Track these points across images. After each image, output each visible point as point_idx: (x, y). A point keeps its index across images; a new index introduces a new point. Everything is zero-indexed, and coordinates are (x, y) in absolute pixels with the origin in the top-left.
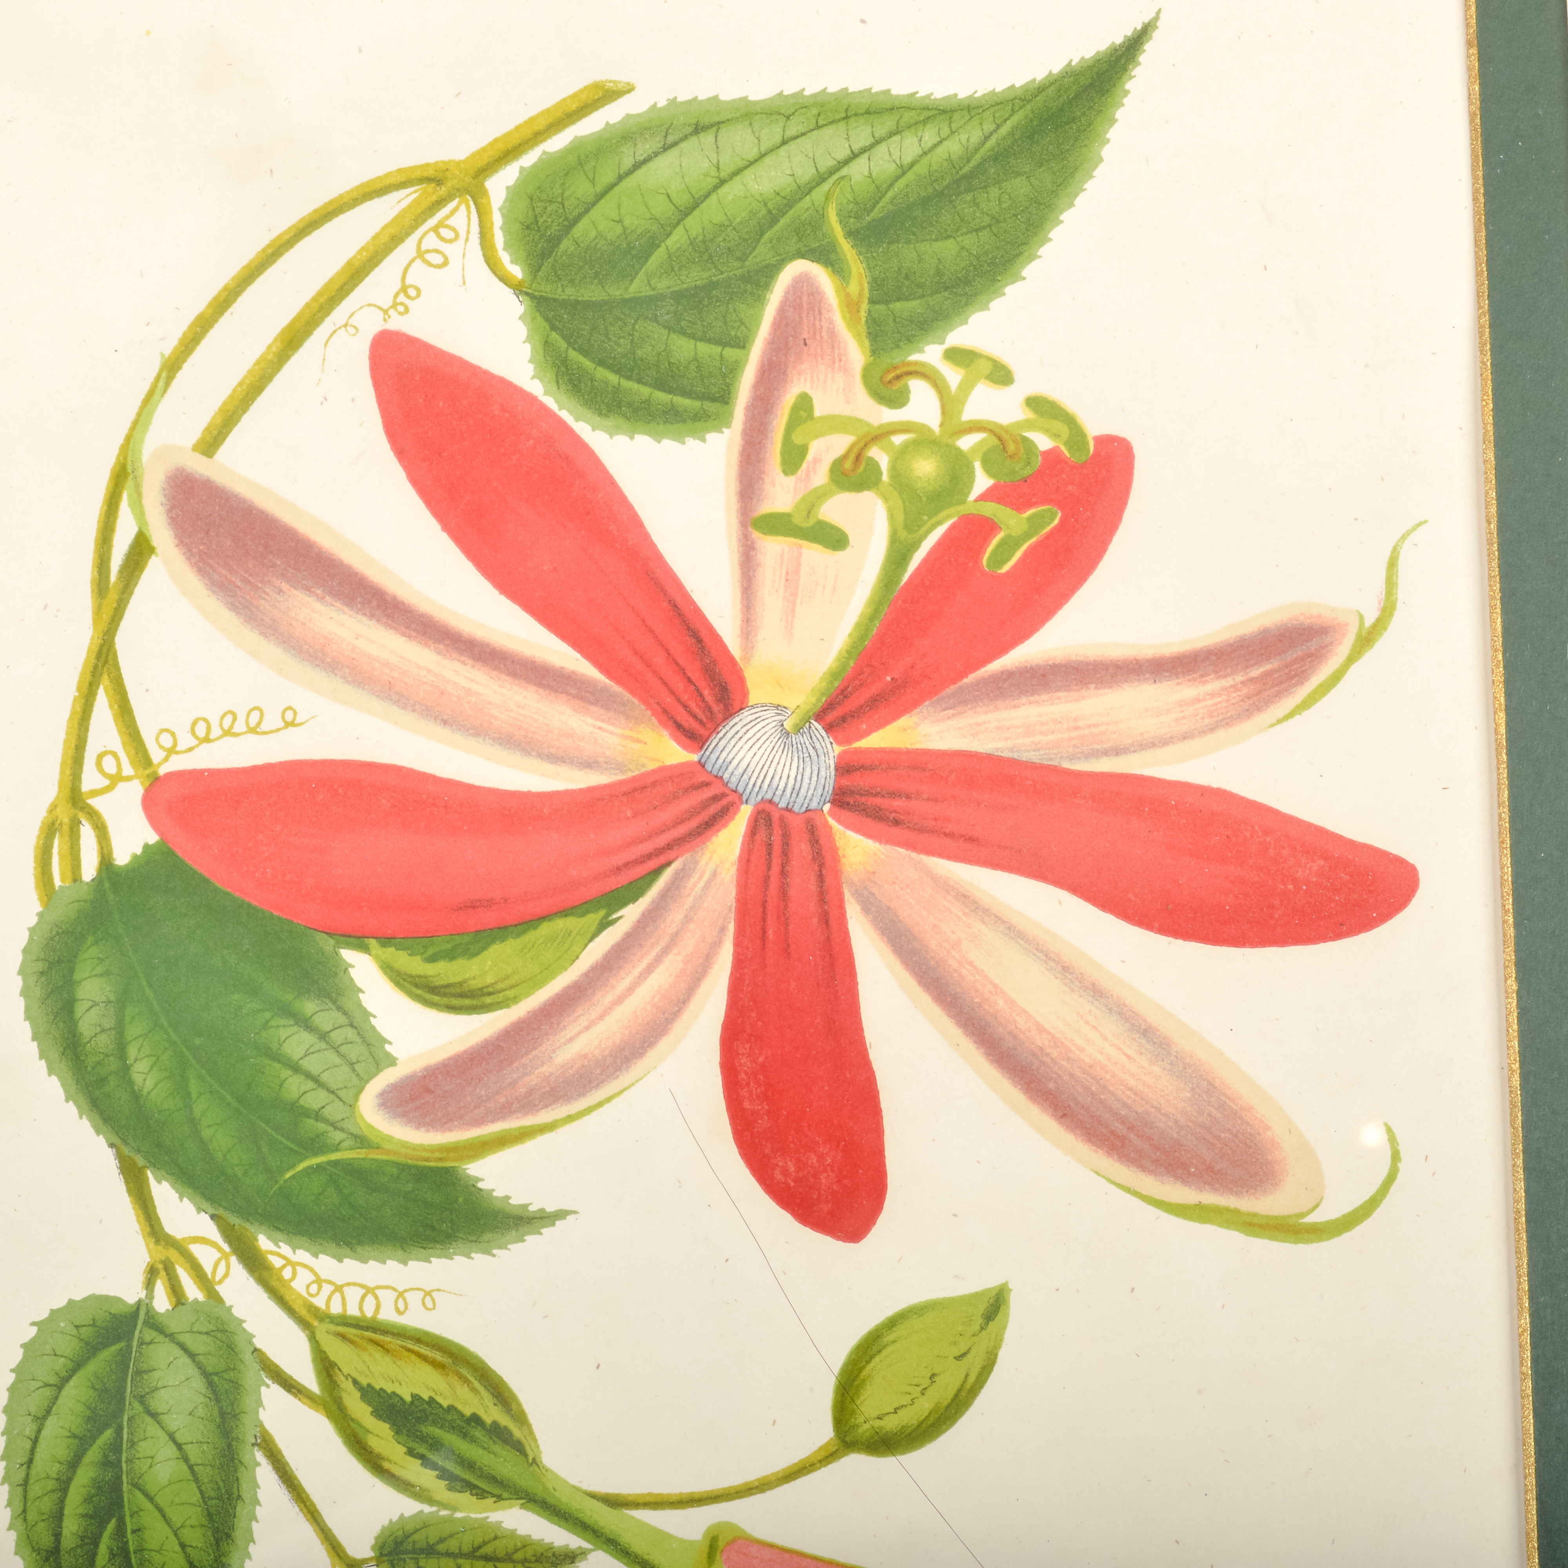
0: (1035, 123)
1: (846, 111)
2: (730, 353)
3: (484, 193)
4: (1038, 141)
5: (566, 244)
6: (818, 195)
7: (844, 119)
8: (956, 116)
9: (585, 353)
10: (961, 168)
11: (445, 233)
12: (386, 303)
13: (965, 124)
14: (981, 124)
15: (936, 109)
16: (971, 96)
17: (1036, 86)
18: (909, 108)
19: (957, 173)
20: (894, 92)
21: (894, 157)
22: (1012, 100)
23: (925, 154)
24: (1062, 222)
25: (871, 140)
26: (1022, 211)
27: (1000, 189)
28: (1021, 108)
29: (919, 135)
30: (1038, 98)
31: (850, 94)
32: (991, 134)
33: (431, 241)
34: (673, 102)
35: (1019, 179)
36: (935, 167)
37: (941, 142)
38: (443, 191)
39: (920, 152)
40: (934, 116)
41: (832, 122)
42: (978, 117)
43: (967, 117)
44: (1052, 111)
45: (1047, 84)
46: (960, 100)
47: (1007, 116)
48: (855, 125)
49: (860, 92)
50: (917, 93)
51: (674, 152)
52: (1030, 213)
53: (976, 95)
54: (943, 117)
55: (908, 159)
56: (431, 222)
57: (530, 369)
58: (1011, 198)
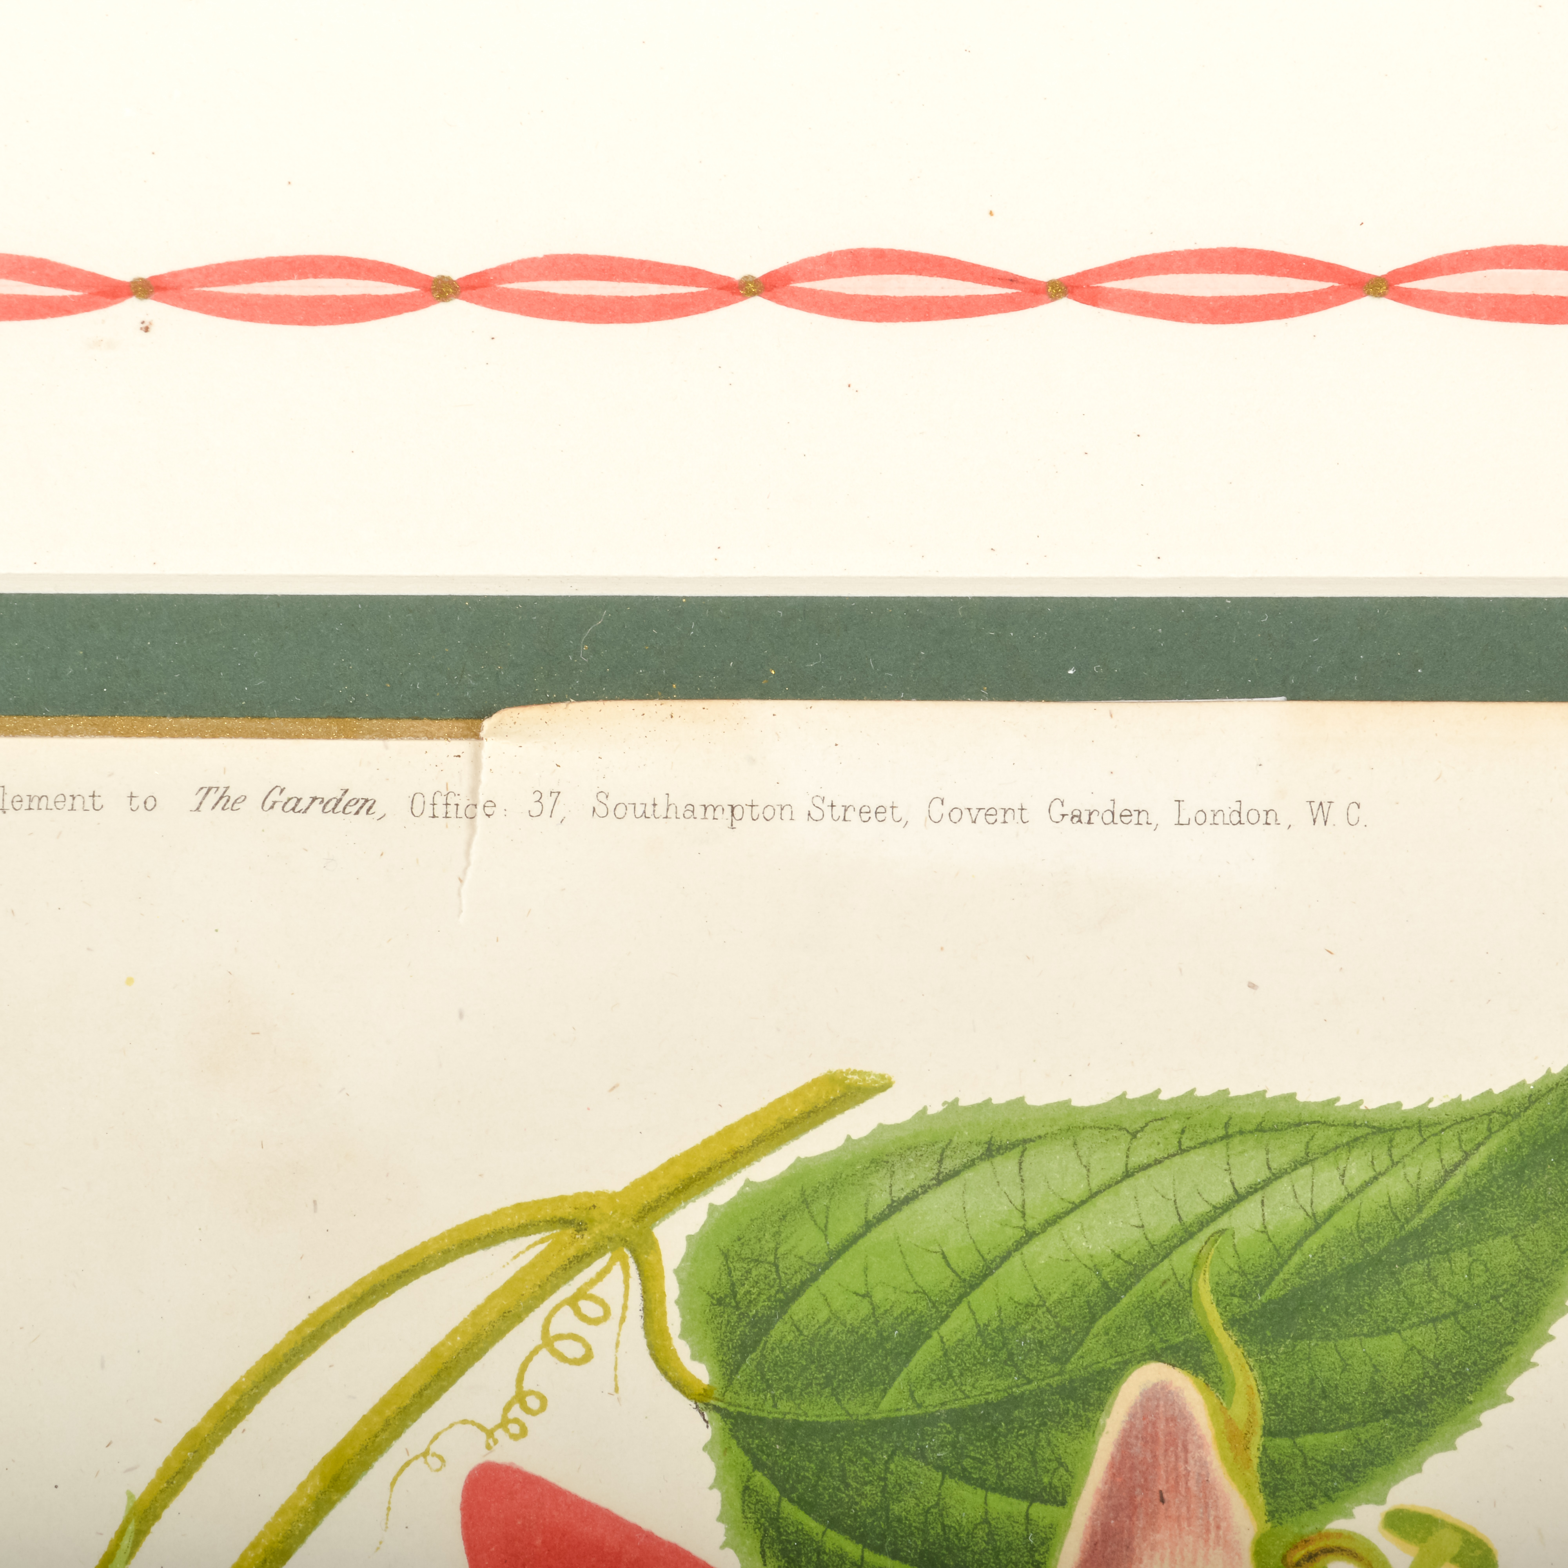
0: (1525, 1151)
1: (1227, 1125)
2: (1041, 1512)
3: (653, 1245)
4: (1530, 1179)
5: (780, 1330)
6: (1182, 1259)
7: (1222, 1138)
8: (1399, 1138)
9: (809, 1508)
10: (1408, 1221)
11: (589, 1308)
12: (492, 1419)
13: (1413, 1150)
14: (1439, 1151)
15: (1366, 1125)
16: (1423, 1107)
17: (1526, 1092)
18: (1325, 1124)
19: (1402, 1227)
20: (1301, 1098)
21: (1302, 1201)
22: (1489, 1114)
23: (1351, 1196)
25: (1265, 1174)
26: (1506, 1290)
27: (1470, 1255)
28: (1503, 1127)
29: (1342, 1168)
30: (1529, 1112)
31: (1232, 1099)
32: (1457, 1166)
33: (565, 1321)
34: (952, 1106)
35: (1499, 1240)
36: (1366, 1218)
37: (1376, 1178)
38: (586, 1240)
39: (1344, 1194)
40: (1365, 1137)
41: (1204, 1144)
42: (1434, 1139)
43: (1417, 1140)
44: (1552, 1132)
45: (1544, 1091)
46: (1405, 1112)
47: (1480, 1139)
48: (1240, 1149)
49: (1248, 1096)
50: (1337, 1099)
51: (953, 1187)
52: (1518, 1294)
53: (1431, 1106)
54: (1379, 1138)
55: (1323, 1205)
56: (566, 1291)
57: (719, 1532)
58: (1487, 1270)
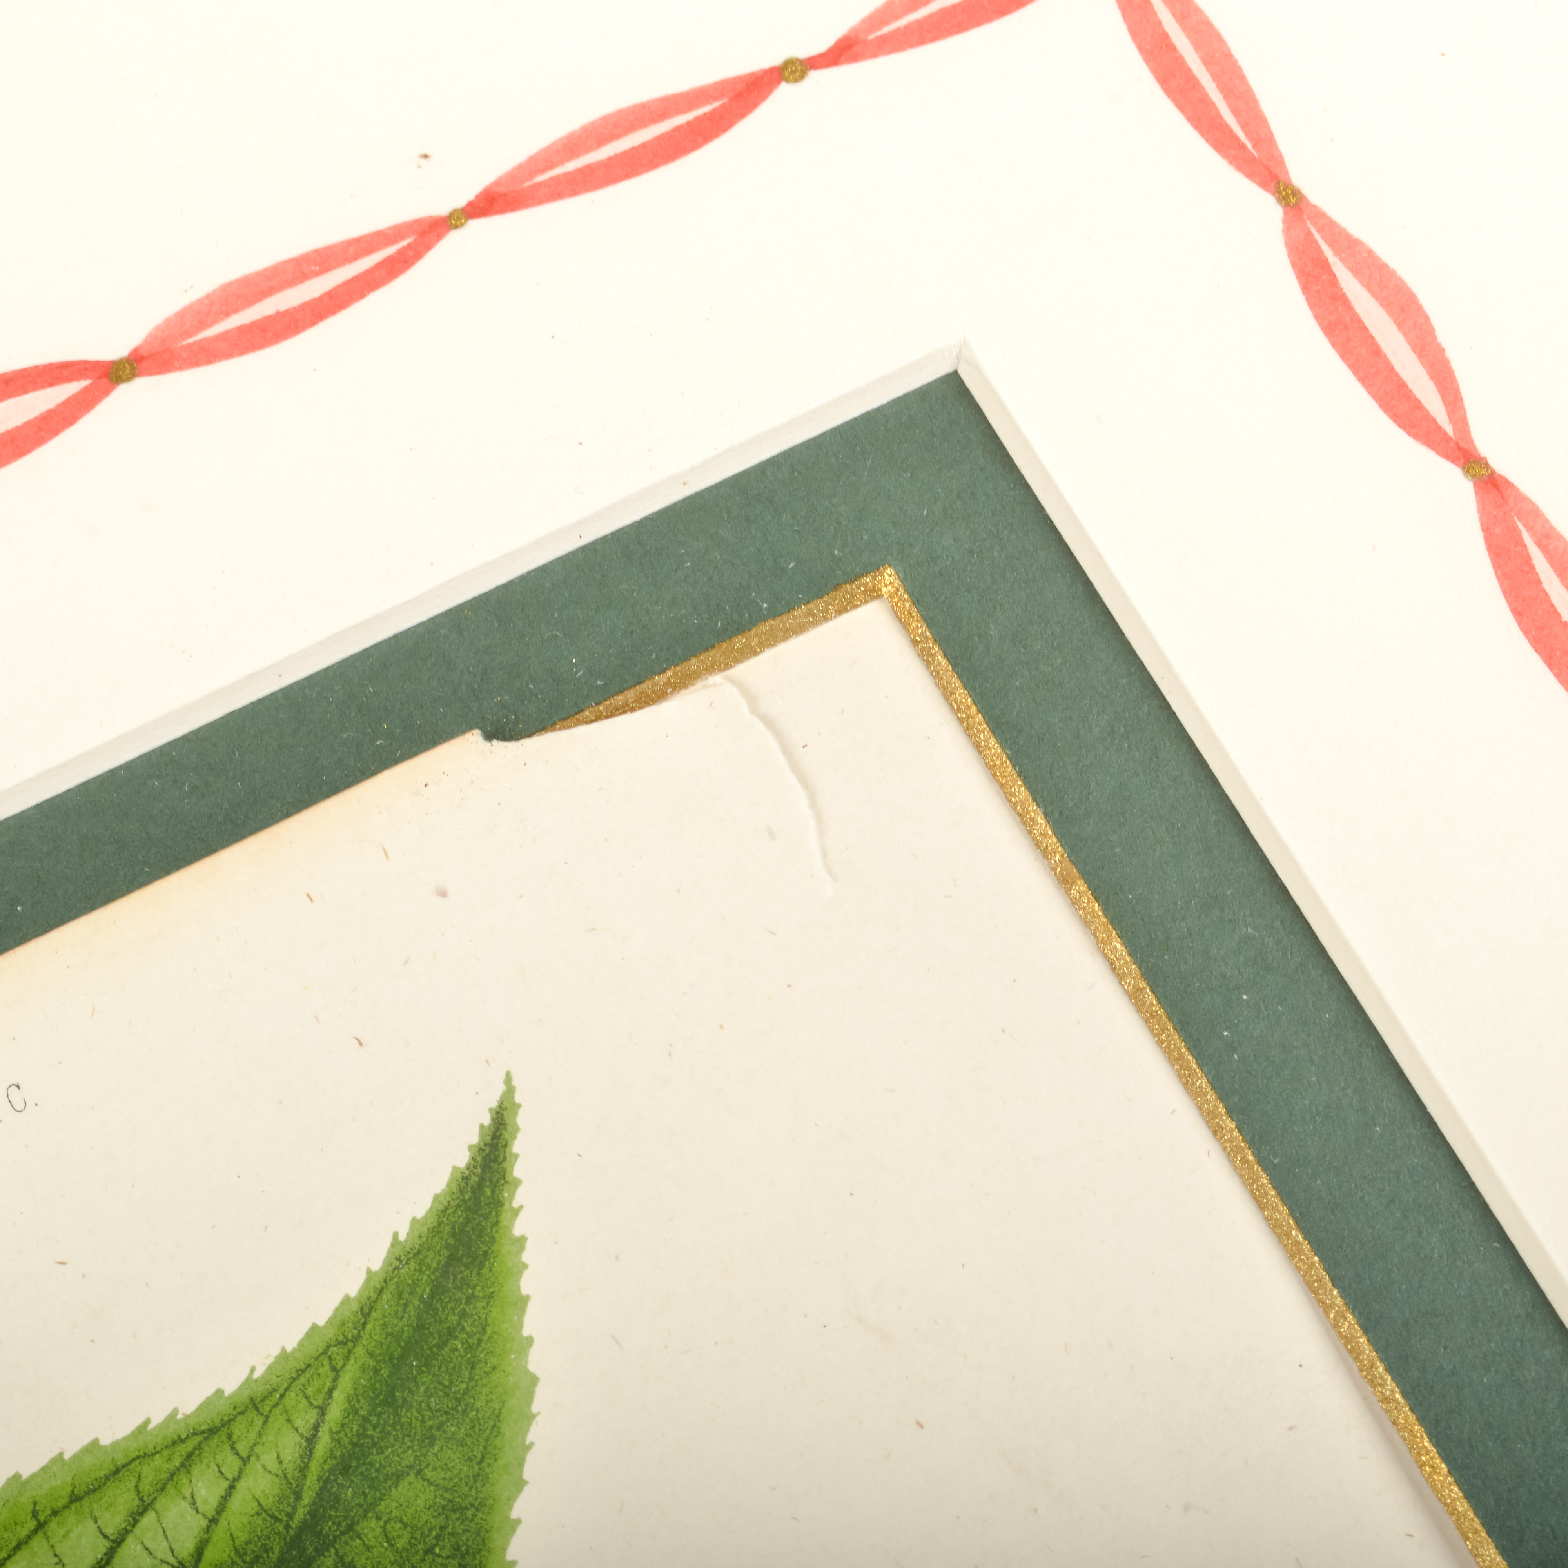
0: (385, 1372)
1: (35, 1514)
4: (405, 1400)
7: (36, 1531)
8: (237, 1429)
10: (290, 1516)
13: (260, 1434)
14: (289, 1421)
15: (194, 1434)
16: (248, 1381)
17: (355, 1307)
18: (145, 1456)
19: (287, 1527)
20: (105, 1441)
21: (160, 1555)
22: (325, 1352)
23: (213, 1521)
24: (518, 1522)
25: (103, 1545)
26: (437, 1537)
27: (378, 1518)
28: (347, 1358)
29: (188, 1495)
30: (369, 1327)
31: (27, 1481)
32: (316, 1427)
35: (404, 1485)
36: (242, 1537)
37: (232, 1487)
39: (204, 1523)
40: (199, 1447)
41: (18, 1547)
42: (277, 1411)
43: (259, 1421)
44: (405, 1335)
45: (374, 1296)
46: (231, 1396)
47: (328, 1385)
48: (62, 1532)
49: (44, 1469)
50: (148, 1421)
52: (452, 1534)
53: (256, 1375)
54: (215, 1441)
55: (186, 1547)
58: (405, 1525)
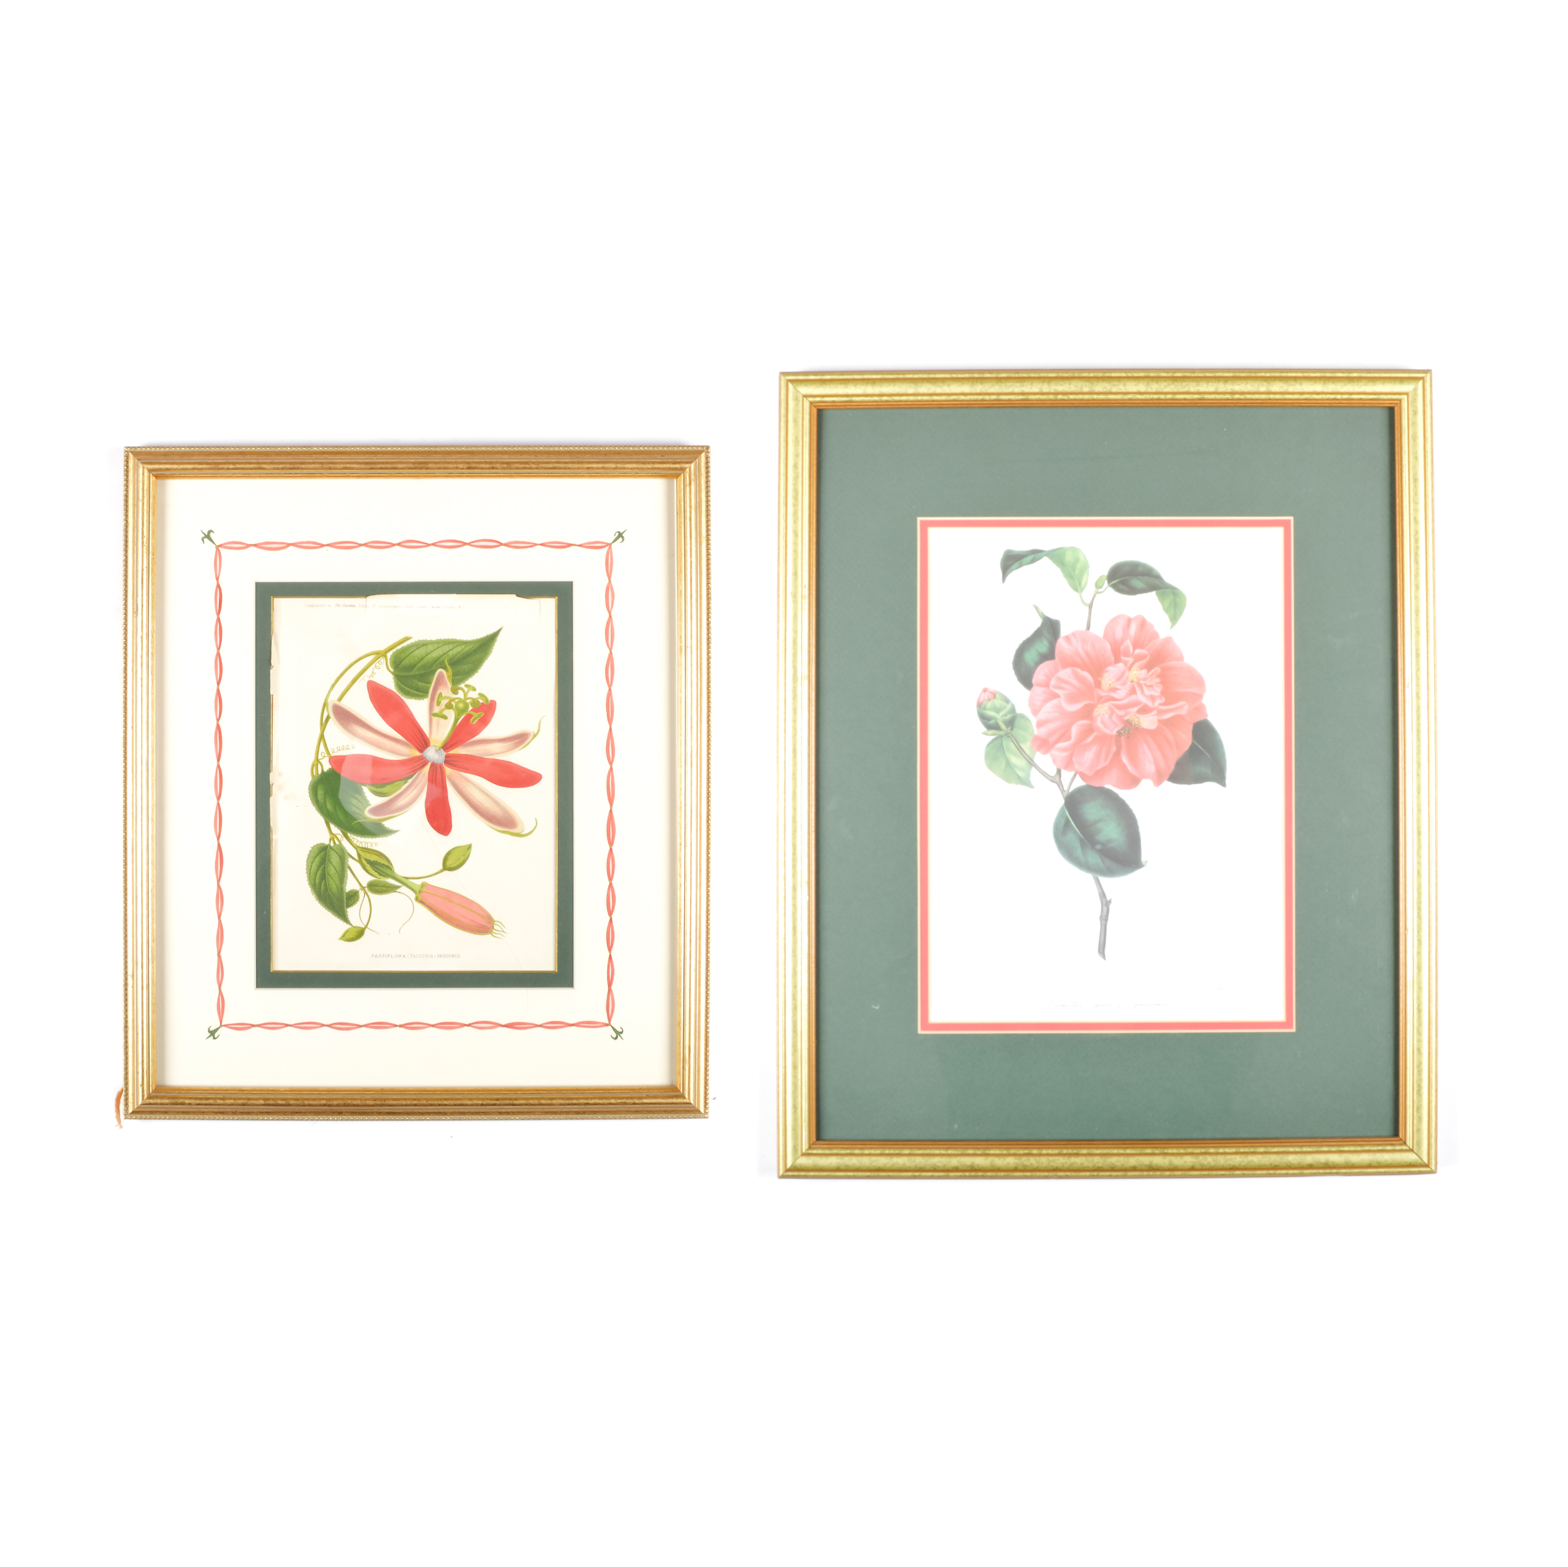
2: (428, 685)
3: (387, 656)
4: (482, 648)
5: (401, 665)
6: (444, 657)
9: (403, 684)
11: (380, 663)
12: (370, 675)
16: (470, 640)
17: (482, 639)
18: (460, 642)
19: (468, 653)
21: (457, 651)
22: (477, 641)
24: (485, 662)
25: (453, 648)
27: (475, 656)
30: (482, 641)
31: (449, 639)
33: (377, 665)
34: (419, 640)
38: (379, 656)
39: (462, 650)
42: (471, 644)
44: (484, 643)
48: (450, 645)
49: (451, 639)
51: (419, 649)
55: (459, 651)
56: (378, 661)
57: (394, 687)
58: (477, 658)
